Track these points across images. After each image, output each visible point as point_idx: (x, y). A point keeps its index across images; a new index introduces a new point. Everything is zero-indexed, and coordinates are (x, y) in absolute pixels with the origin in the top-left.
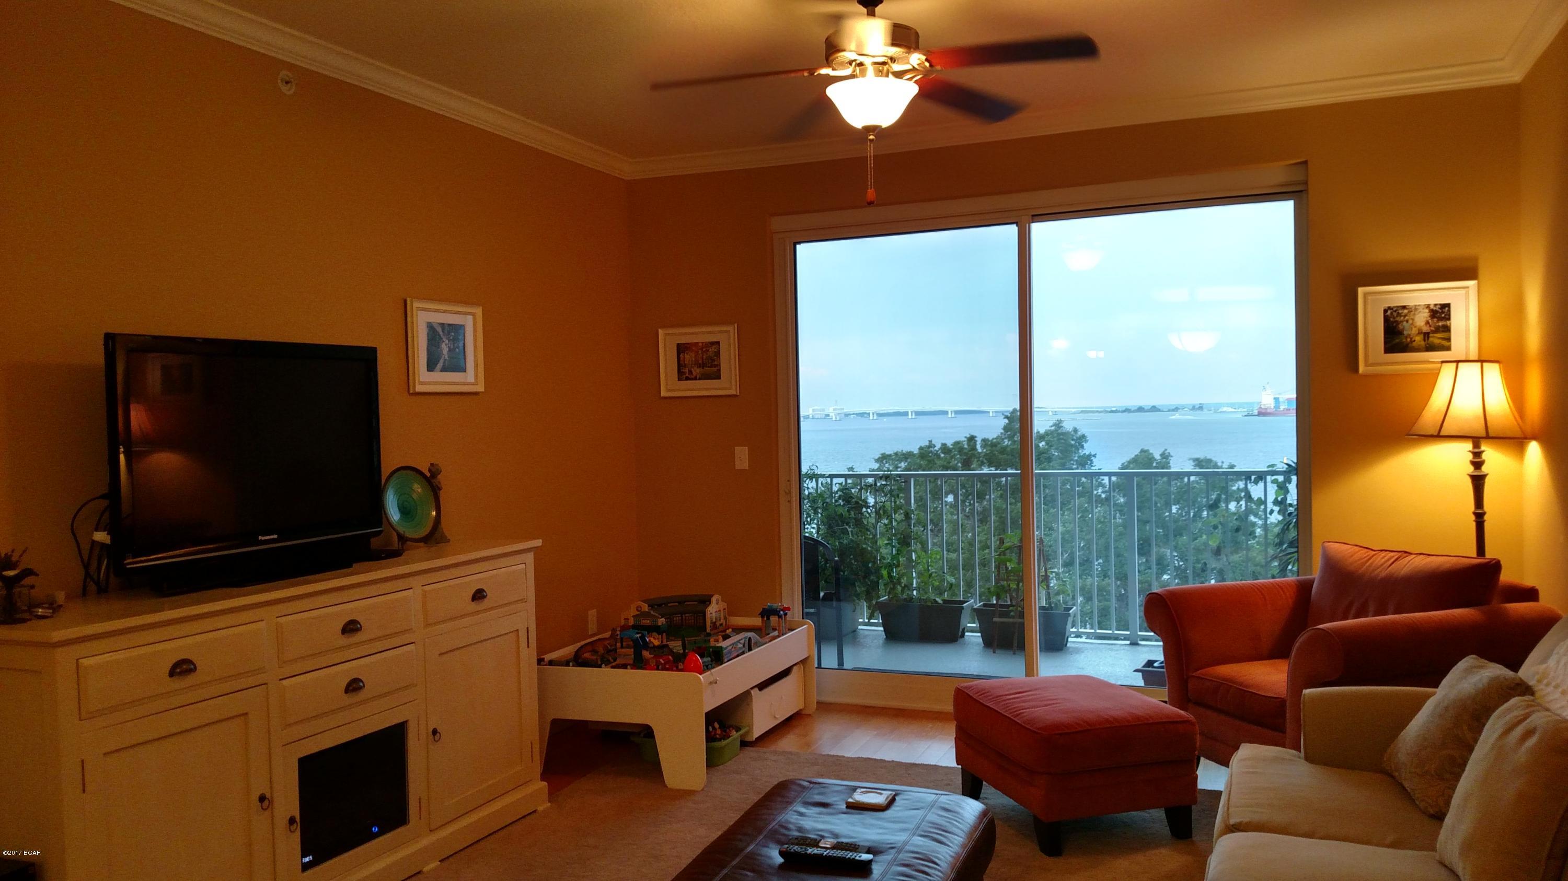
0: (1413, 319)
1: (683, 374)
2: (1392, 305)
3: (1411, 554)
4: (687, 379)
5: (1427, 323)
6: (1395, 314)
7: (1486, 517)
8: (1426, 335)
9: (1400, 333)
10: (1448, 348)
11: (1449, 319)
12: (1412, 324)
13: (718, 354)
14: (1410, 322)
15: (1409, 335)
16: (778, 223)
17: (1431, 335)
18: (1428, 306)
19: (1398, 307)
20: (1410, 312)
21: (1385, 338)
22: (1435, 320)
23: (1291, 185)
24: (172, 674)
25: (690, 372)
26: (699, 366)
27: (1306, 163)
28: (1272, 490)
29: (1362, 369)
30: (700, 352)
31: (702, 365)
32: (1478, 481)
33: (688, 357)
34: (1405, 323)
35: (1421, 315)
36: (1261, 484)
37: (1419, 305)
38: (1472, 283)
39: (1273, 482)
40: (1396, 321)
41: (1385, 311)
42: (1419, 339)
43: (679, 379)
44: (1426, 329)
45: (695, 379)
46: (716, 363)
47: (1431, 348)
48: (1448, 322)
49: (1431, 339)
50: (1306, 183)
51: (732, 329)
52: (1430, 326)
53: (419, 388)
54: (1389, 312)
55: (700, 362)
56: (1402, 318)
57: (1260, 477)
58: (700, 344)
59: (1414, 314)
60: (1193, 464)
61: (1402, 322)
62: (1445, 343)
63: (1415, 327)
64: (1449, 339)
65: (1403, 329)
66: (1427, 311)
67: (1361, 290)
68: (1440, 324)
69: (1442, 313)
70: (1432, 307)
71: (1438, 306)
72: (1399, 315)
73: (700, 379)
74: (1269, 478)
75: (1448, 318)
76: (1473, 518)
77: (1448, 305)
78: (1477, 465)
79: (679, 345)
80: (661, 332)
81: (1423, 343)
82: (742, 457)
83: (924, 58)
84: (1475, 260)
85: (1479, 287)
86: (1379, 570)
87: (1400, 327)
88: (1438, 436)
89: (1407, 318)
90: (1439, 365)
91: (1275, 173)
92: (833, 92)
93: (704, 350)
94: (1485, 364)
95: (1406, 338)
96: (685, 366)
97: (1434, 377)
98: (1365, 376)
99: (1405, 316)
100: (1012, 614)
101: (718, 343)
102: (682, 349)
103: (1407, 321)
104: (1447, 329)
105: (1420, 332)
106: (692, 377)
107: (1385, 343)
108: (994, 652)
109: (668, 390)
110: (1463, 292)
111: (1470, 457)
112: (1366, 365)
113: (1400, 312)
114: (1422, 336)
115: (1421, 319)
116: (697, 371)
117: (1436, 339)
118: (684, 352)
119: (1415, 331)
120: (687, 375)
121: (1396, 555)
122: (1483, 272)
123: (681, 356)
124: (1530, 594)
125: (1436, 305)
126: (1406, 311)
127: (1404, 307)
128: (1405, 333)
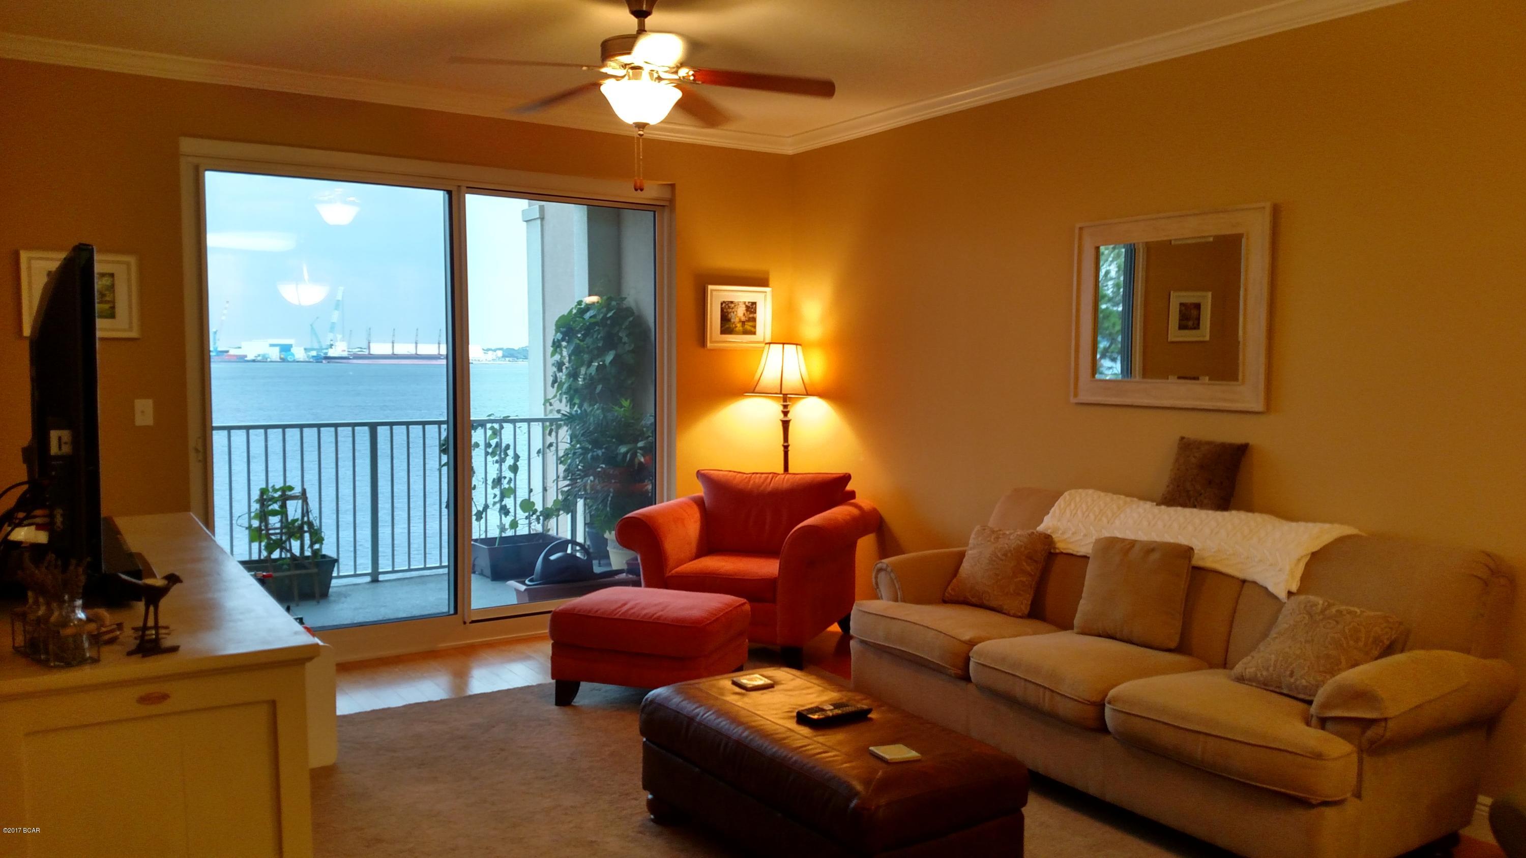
0: (737, 312)
2: (726, 300)
5: (744, 315)
6: (727, 307)
7: (790, 448)
8: (743, 323)
9: (729, 320)
10: (754, 333)
11: (755, 313)
12: (736, 315)
13: (110, 288)
14: (735, 313)
15: (734, 322)
17: (746, 323)
18: (745, 303)
19: (728, 302)
20: (735, 306)
21: (721, 323)
22: (748, 313)
23: (663, 200)
27: (673, 186)
29: (709, 345)
32: (786, 425)
34: (732, 313)
35: (741, 308)
37: (740, 302)
38: (767, 290)
40: (727, 312)
41: (722, 304)
42: (739, 326)
44: (743, 319)
46: (107, 298)
47: (746, 332)
48: (755, 315)
49: (746, 326)
51: (132, 260)
52: (746, 317)
54: (724, 305)
56: (731, 310)
59: (737, 308)
61: (731, 312)
62: (753, 329)
63: (738, 317)
64: (755, 327)
65: (731, 318)
66: (744, 306)
67: (710, 287)
68: (751, 316)
69: (751, 308)
70: (747, 304)
71: (750, 304)
72: (729, 307)
76: (782, 448)
77: (755, 304)
78: (785, 414)
80: (23, 254)
81: (741, 328)
82: (144, 412)
83: (691, 73)
84: (767, 273)
85: (772, 292)
87: (730, 316)
89: (733, 310)
94: (785, 346)
95: (733, 324)
97: (758, 354)
98: (711, 350)
99: (732, 308)
101: (111, 275)
103: (733, 312)
104: (754, 320)
105: (740, 321)
107: (722, 327)
110: (763, 295)
111: (781, 408)
112: (711, 342)
113: (730, 305)
114: (741, 324)
115: (741, 312)
117: (748, 326)
119: (737, 320)
122: (771, 282)
125: (749, 302)
126: (733, 305)
127: (732, 302)
128: (732, 320)
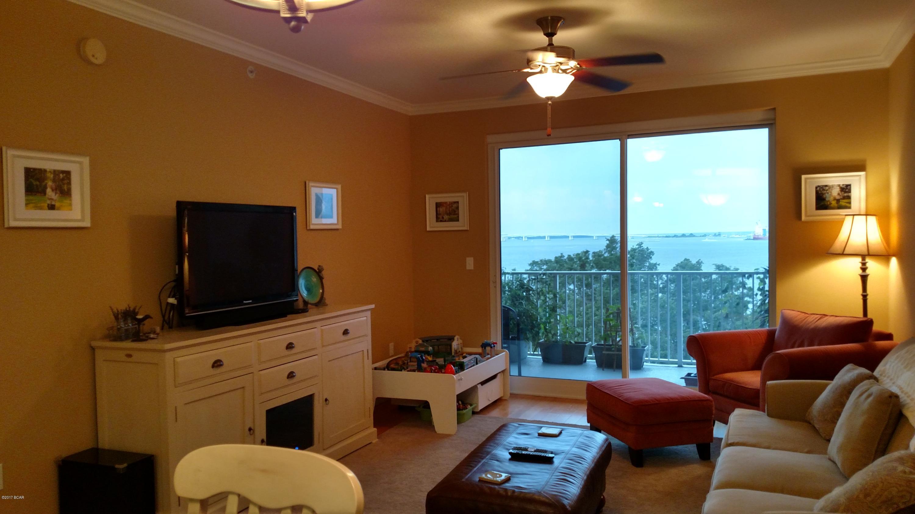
0: (831, 192)
1: (439, 218)
2: (820, 184)
3: (827, 316)
4: (441, 221)
5: (839, 194)
6: (821, 190)
7: (868, 297)
8: (838, 201)
9: (824, 199)
10: (849, 208)
12: (831, 195)
13: (458, 208)
14: (830, 193)
15: (829, 200)
16: (490, 139)
17: (840, 200)
18: (839, 185)
19: (823, 186)
20: (830, 188)
21: (816, 202)
22: (843, 193)
23: (766, 120)
24: (213, 366)
25: (443, 218)
26: (448, 215)
27: (774, 109)
28: (757, 282)
29: (803, 218)
30: (448, 207)
31: (449, 214)
32: (864, 278)
33: (441, 210)
35: (835, 190)
36: (751, 279)
37: (835, 185)
38: (862, 173)
39: (758, 278)
40: (822, 193)
41: (816, 188)
42: (834, 203)
43: (437, 221)
44: (838, 197)
45: (445, 221)
46: (457, 213)
47: (840, 207)
48: (850, 194)
49: (840, 203)
50: (775, 119)
51: (465, 195)
52: (840, 196)
53: (312, 227)
54: (818, 189)
55: (448, 212)
56: (825, 191)
57: (751, 275)
58: (448, 203)
59: (832, 190)
60: (715, 267)
61: (825, 193)
62: (848, 205)
63: (832, 196)
64: (850, 203)
65: (826, 198)
66: (838, 188)
67: (803, 177)
68: (846, 195)
69: (846, 189)
70: (841, 186)
71: (845, 186)
72: (824, 190)
73: (448, 221)
74: (755, 276)
75: (850, 191)
76: (861, 297)
77: (850, 185)
78: (864, 269)
79: (437, 204)
80: (427, 196)
81: (836, 205)
82: (470, 263)
83: (577, 63)
84: (865, 160)
85: (866, 175)
86: (810, 324)
87: (824, 196)
88: (843, 254)
89: (828, 191)
90: (844, 217)
91: (759, 114)
92: (530, 80)
93: (450, 206)
94: (868, 217)
95: (827, 202)
96: (440, 214)
97: (841, 223)
98: (806, 222)
99: (827, 190)
100: (613, 349)
101: (458, 202)
102: (438, 205)
103: (828, 193)
104: (849, 198)
105: (835, 199)
106: (444, 220)
107: (816, 205)
108: (603, 370)
109: (430, 227)
110: (858, 178)
111: (860, 265)
112: (806, 216)
113: (824, 188)
114: (836, 201)
115: (835, 192)
116: (446, 217)
117: (843, 203)
118: (439, 207)
119: (832, 198)
120: (441, 219)
121: (819, 316)
122: (869, 167)
123: (438, 209)
124: (889, 337)
125: (843, 185)
126: (827, 188)
127: (826, 186)
128: (827, 199)
